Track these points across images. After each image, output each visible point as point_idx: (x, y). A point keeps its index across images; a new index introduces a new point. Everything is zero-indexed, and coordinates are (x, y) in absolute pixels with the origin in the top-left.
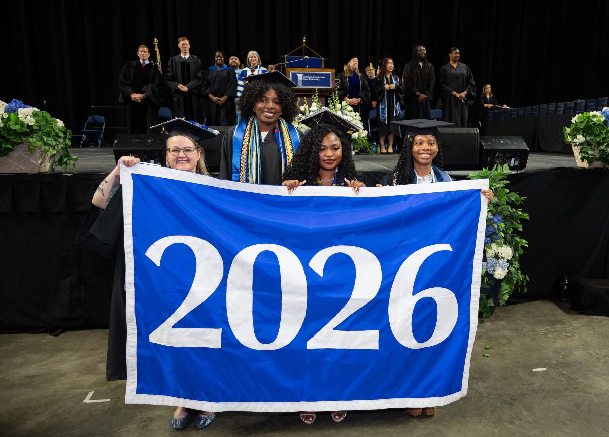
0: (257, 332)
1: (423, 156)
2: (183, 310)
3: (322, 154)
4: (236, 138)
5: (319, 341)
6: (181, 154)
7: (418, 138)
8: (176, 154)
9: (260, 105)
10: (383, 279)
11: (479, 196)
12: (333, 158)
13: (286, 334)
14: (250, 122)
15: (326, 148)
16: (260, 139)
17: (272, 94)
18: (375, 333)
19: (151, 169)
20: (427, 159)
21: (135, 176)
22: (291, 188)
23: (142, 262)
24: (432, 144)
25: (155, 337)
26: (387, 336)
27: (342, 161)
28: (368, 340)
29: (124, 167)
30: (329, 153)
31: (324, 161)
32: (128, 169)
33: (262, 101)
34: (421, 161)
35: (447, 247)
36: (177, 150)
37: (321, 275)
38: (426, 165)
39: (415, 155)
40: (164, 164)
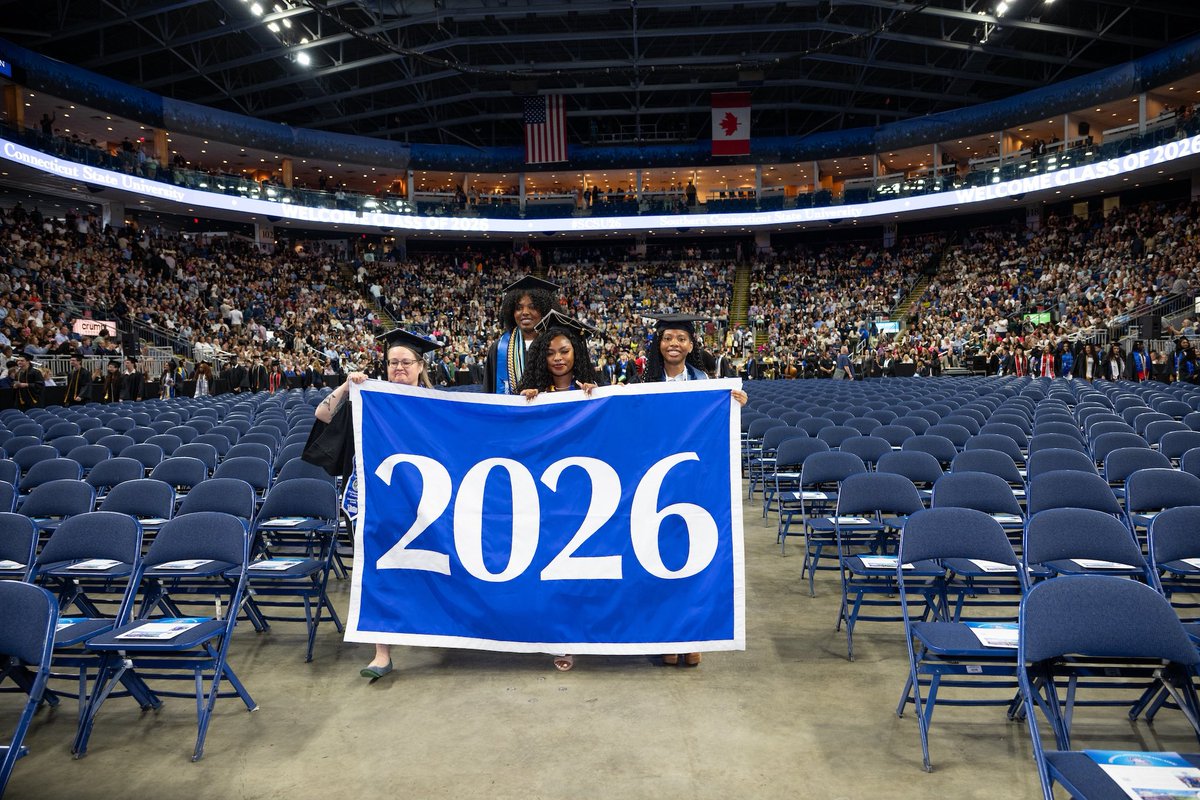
0: (486, 560)
1: (671, 353)
2: (415, 531)
3: (550, 359)
4: (501, 349)
5: (554, 571)
6: (400, 367)
7: (668, 332)
8: (394, 366)
9: (518, 313)
10: (623, 494)
11: (729, 397)
12: (562, 362)
13: (518, 563)
14: (514, 331)
15: (554, 352)
16: (524, 348)
17: (525, 301)
18: (618, 559)
19: (378, 386)
20: (676, 356)
21: (363, 393)
22: (531, 397)
23: (372, 481)
24: (682, 340)
25: (384, 563)
26: (631, 563)
27: (574, 365)
28: (608, 568)
29: (353, 384)
30: (558, 356)
31: (553, 366)
32: (357, 386)
33: (519, 309)
34: (670, 358)
35: (693, 456)
36: (396, 362)
37: (555, 490)
38: (677, 363)
39: (663, 353)
40: (385, 378)
